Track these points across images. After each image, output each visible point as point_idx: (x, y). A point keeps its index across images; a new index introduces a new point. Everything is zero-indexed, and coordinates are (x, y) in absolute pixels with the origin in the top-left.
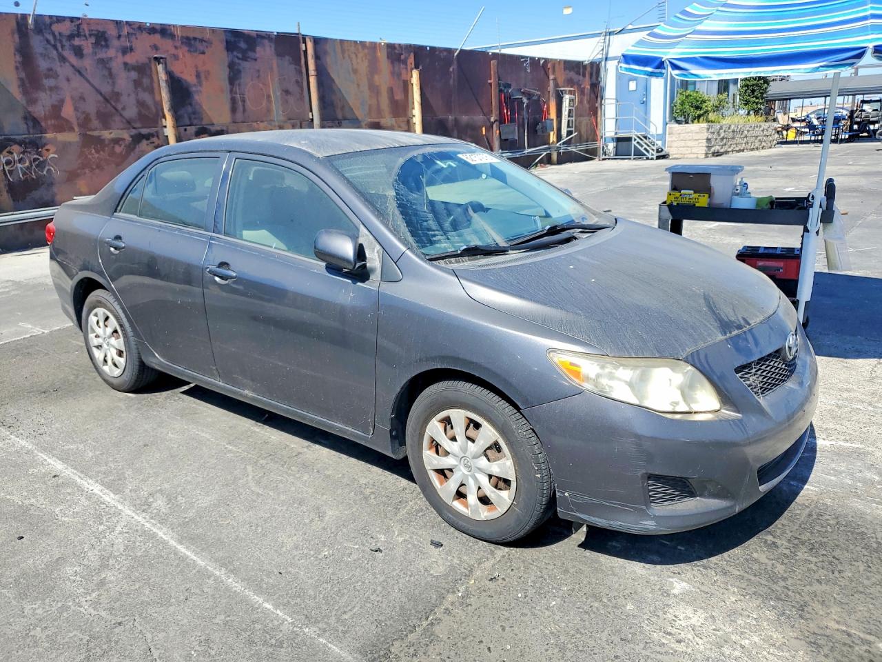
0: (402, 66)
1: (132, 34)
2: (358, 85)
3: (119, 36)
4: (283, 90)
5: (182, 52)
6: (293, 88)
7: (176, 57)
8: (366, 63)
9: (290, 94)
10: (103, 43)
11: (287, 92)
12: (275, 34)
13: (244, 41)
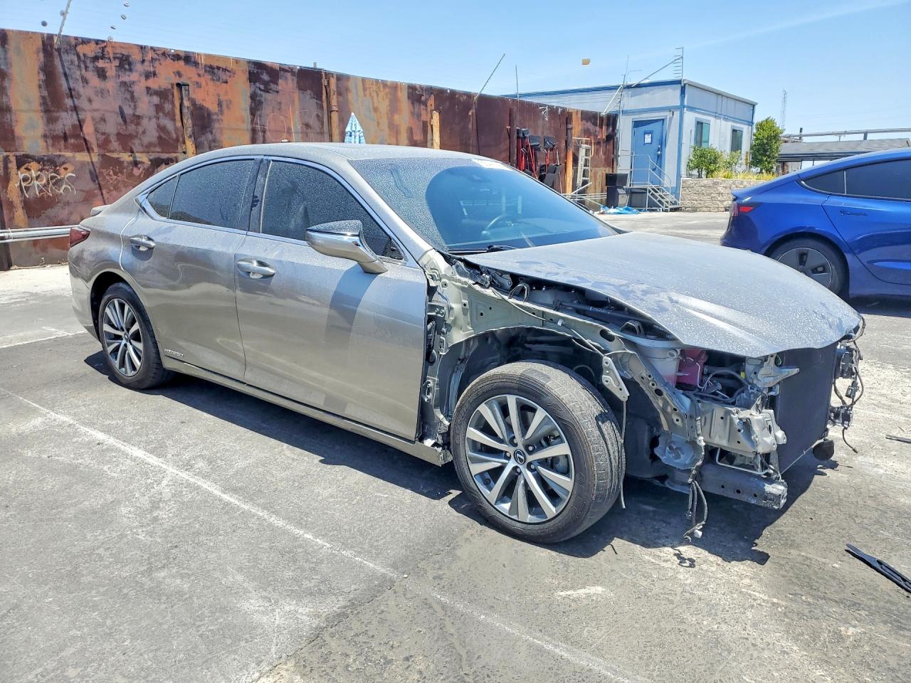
0: (422, 107)
1: (156, 60)
2: (378, 123)
3: (143, 61)
4: (303, 124)
5: (206, 79)
6: (313, 122)
7: (198, 85)
8: (387, 103)
9: (311, 128)
10: (127, 67)
11: (307, 126)
12: (298, 68)
13: (267, 73)
